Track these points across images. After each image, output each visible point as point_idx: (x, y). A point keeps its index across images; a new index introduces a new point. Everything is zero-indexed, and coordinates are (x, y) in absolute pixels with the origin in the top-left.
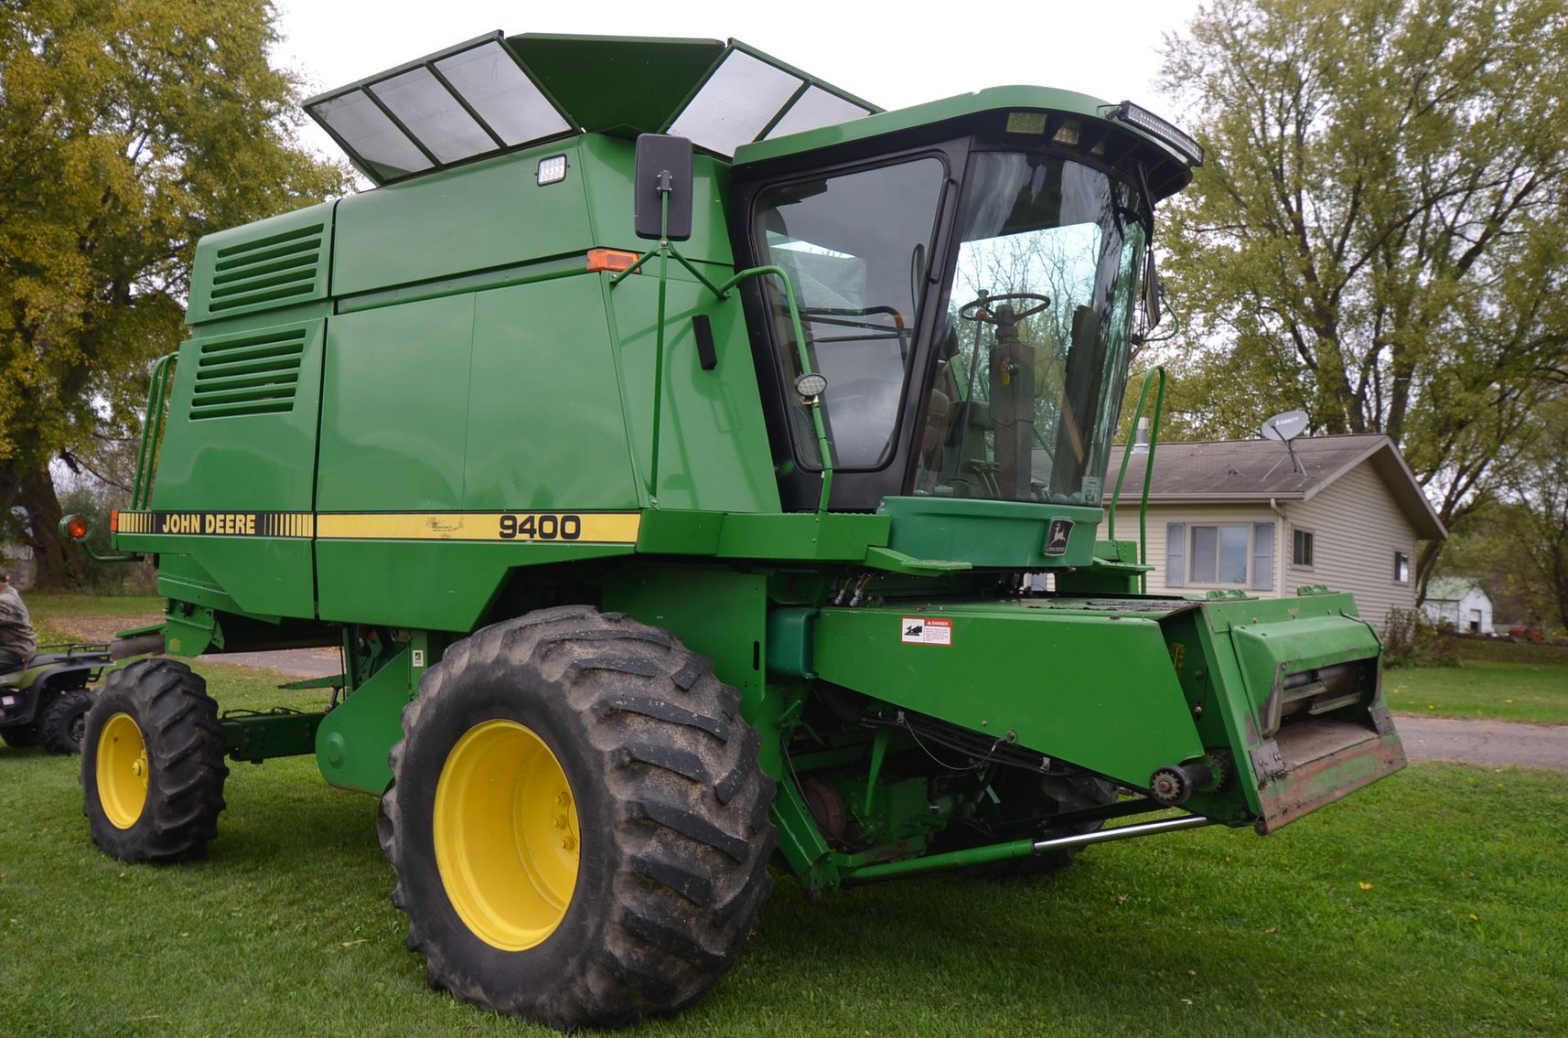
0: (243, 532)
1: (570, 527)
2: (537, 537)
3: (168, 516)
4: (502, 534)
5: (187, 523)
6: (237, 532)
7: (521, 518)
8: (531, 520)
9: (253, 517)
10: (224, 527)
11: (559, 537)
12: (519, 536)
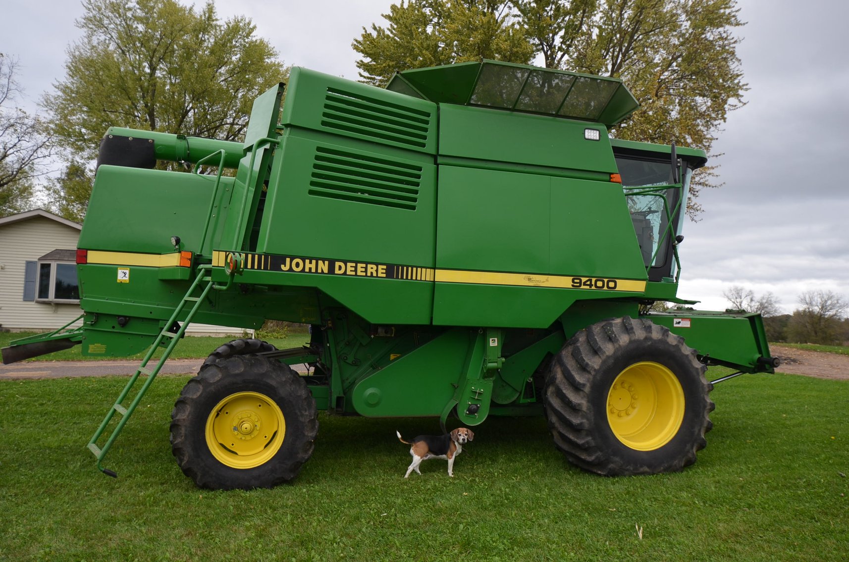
0: (375, 275)
1: (612, 285)
2: (593, 287)
3: (288, 260)
4: (573, 286)
5: (313, 266)
6: (369, 274)
7: (584, 280)
8: (591, 281)
9: (385, 267)
10: (356, 271)
11: (605, 288)
12: (583, 287)
